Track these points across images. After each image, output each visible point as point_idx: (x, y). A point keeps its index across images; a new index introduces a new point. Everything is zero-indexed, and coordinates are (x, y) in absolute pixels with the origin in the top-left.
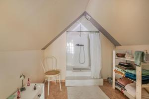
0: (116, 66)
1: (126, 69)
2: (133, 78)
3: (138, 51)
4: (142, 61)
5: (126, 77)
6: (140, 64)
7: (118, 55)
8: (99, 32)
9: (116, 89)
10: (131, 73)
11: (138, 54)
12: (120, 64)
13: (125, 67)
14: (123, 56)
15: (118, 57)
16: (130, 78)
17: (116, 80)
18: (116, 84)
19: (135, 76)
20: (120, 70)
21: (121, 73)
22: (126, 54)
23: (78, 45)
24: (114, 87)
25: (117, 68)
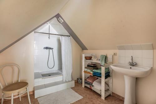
0: (85, 68)
1: (94, 69)
2: (99, 76)
3: (103, 55)
4: (106, 62)
5: (94, 75)
6: (104, 65)
7: (86, 58)
8: (69, 36)
9: (85, 87)
10: (97, 72)
11: (103, 57)
12: (88, 66)
13: (93, 68)
14: (90, 58)
15: (86, 59)
16: (97, 76)
17: (85, 80)
18: (85, 83)
19: (101, 74)
20: (89, 70)
21: (89, 73)
22: (93, 57)
23: (47, 48)
24: (83, 86)
25: (86, 70)
